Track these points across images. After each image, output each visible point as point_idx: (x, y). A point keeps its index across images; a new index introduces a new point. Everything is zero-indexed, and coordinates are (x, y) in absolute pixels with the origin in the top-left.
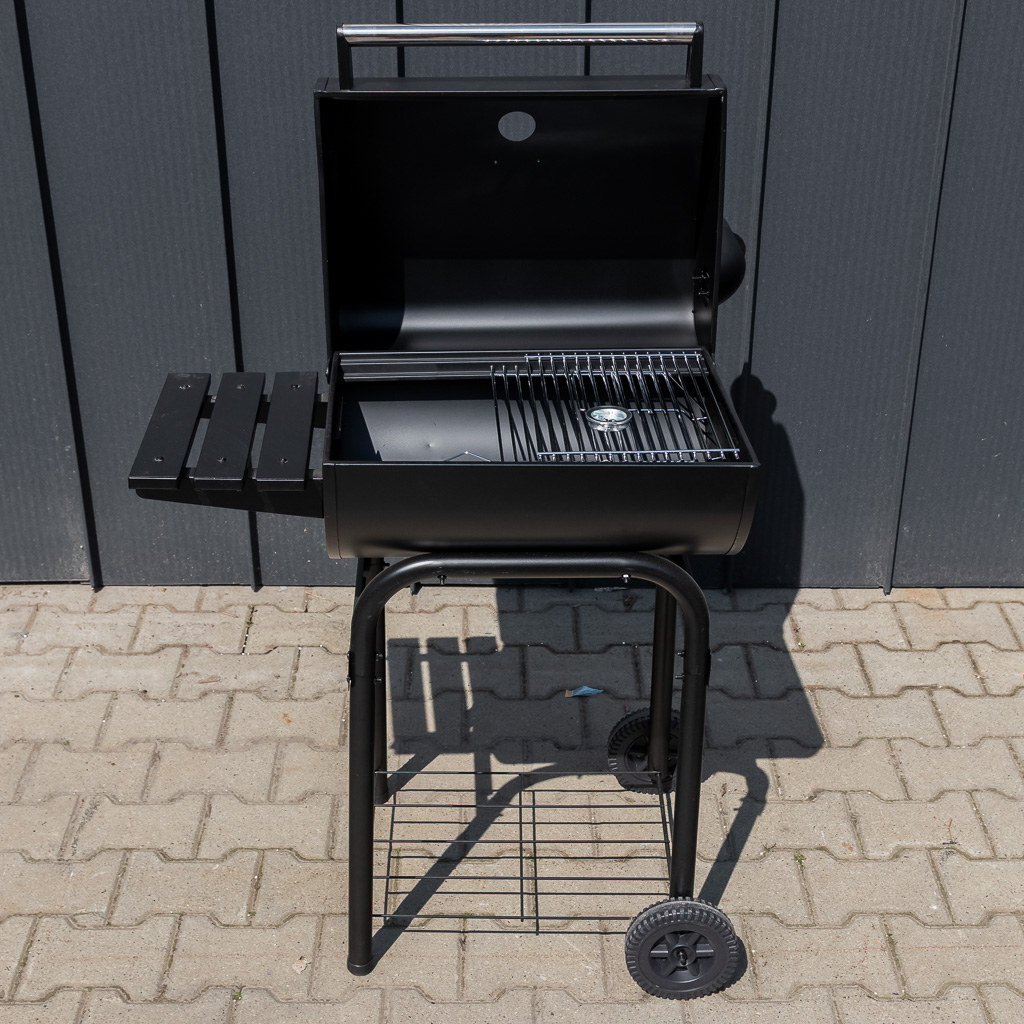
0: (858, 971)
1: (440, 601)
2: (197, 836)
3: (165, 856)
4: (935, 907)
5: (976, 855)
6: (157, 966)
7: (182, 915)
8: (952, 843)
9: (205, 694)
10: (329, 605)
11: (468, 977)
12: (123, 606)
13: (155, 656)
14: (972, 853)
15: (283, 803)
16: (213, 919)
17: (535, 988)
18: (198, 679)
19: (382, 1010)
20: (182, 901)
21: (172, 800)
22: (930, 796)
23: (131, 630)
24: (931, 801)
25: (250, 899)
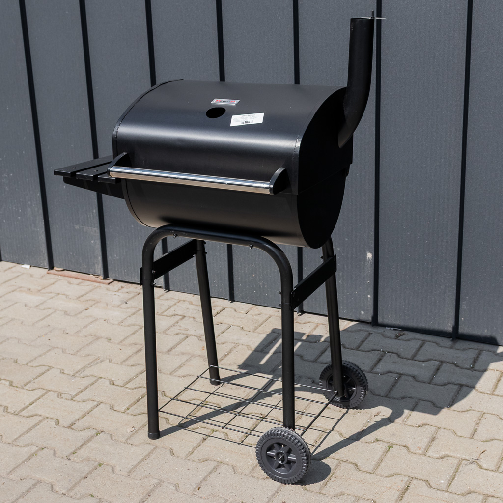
0: (378, 495)
1: (308, 320)
2: (131, 379)
3: (113, 383)
4: (442, 482)
5: (486, 468)
6: (77, 417)
7: (101, 403)
8: (477, 459)
9: (178, 334)
10: (257, 313)
11: (196, 451)
12: (172, 299)
13: (169, 318)
14: (485, 466)
15: (175, 376)
16: (112, 407)
17: (221, 463)
18: (179, 328)
19: (150, 453)
20: (105, 398)
21: (132, 366)
22: (484, 439)
23: (168, 307)
24: (483, 441)
25: (132, 404)
